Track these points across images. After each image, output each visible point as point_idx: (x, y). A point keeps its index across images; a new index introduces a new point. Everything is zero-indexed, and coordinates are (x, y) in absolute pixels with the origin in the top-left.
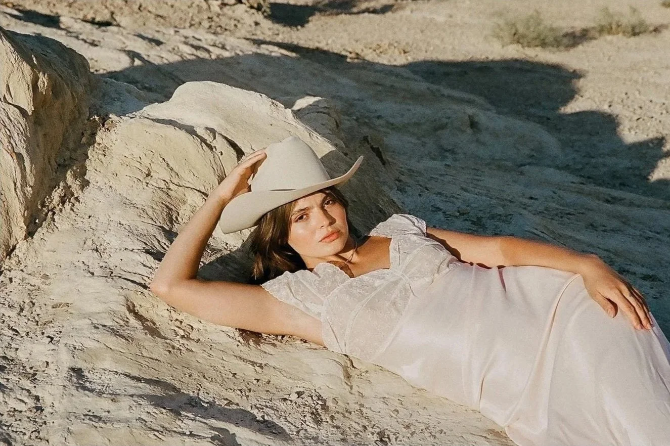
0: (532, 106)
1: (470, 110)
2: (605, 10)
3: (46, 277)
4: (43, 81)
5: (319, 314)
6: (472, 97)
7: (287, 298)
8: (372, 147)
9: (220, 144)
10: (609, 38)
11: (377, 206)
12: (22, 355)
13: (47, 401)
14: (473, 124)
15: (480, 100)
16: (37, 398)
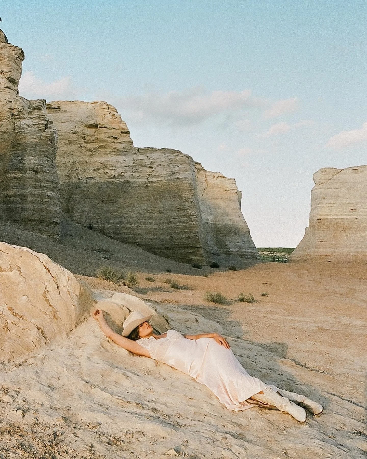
0: (216, 318)
1: (196, 317)
2: (242, 294)
3: (80, 337)
4: (82, 288)
5: (148, 349)
6: (197, 314)
7: (141, 344)
8: (165, 319)
9: (125, 308)
10: (243, 303)
11: (166, 327)
12: (75, 354)
13: (82, 363)
14: (196, 321)
15: (199, 315)
16: (79, 362)
